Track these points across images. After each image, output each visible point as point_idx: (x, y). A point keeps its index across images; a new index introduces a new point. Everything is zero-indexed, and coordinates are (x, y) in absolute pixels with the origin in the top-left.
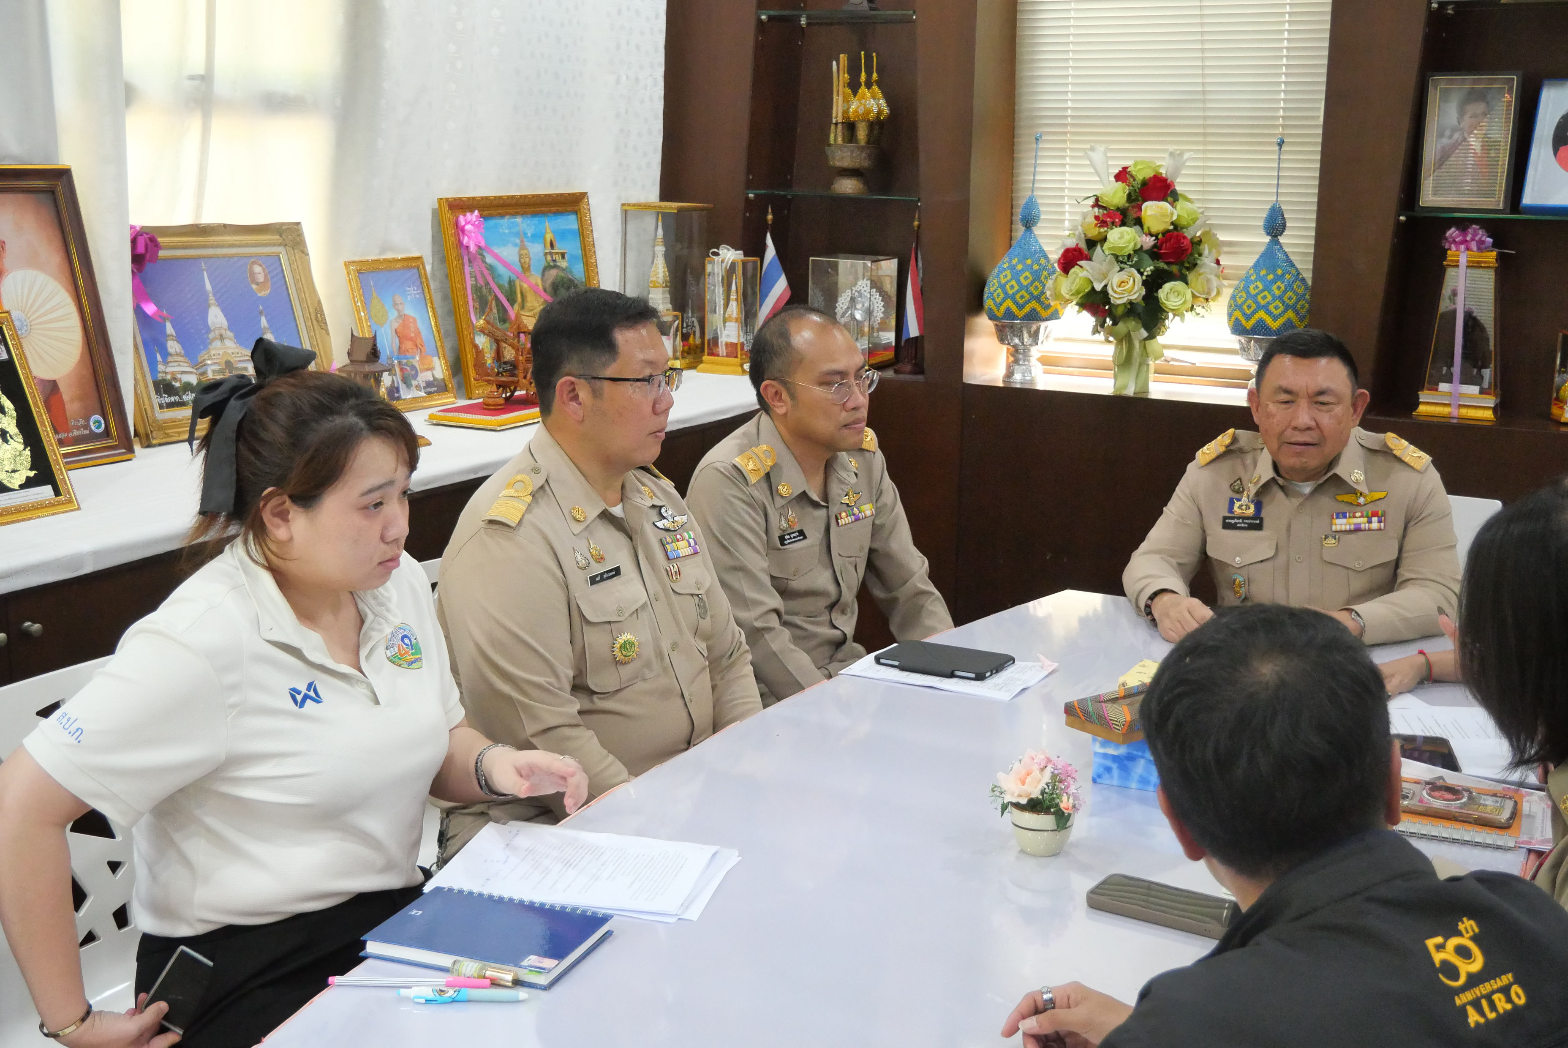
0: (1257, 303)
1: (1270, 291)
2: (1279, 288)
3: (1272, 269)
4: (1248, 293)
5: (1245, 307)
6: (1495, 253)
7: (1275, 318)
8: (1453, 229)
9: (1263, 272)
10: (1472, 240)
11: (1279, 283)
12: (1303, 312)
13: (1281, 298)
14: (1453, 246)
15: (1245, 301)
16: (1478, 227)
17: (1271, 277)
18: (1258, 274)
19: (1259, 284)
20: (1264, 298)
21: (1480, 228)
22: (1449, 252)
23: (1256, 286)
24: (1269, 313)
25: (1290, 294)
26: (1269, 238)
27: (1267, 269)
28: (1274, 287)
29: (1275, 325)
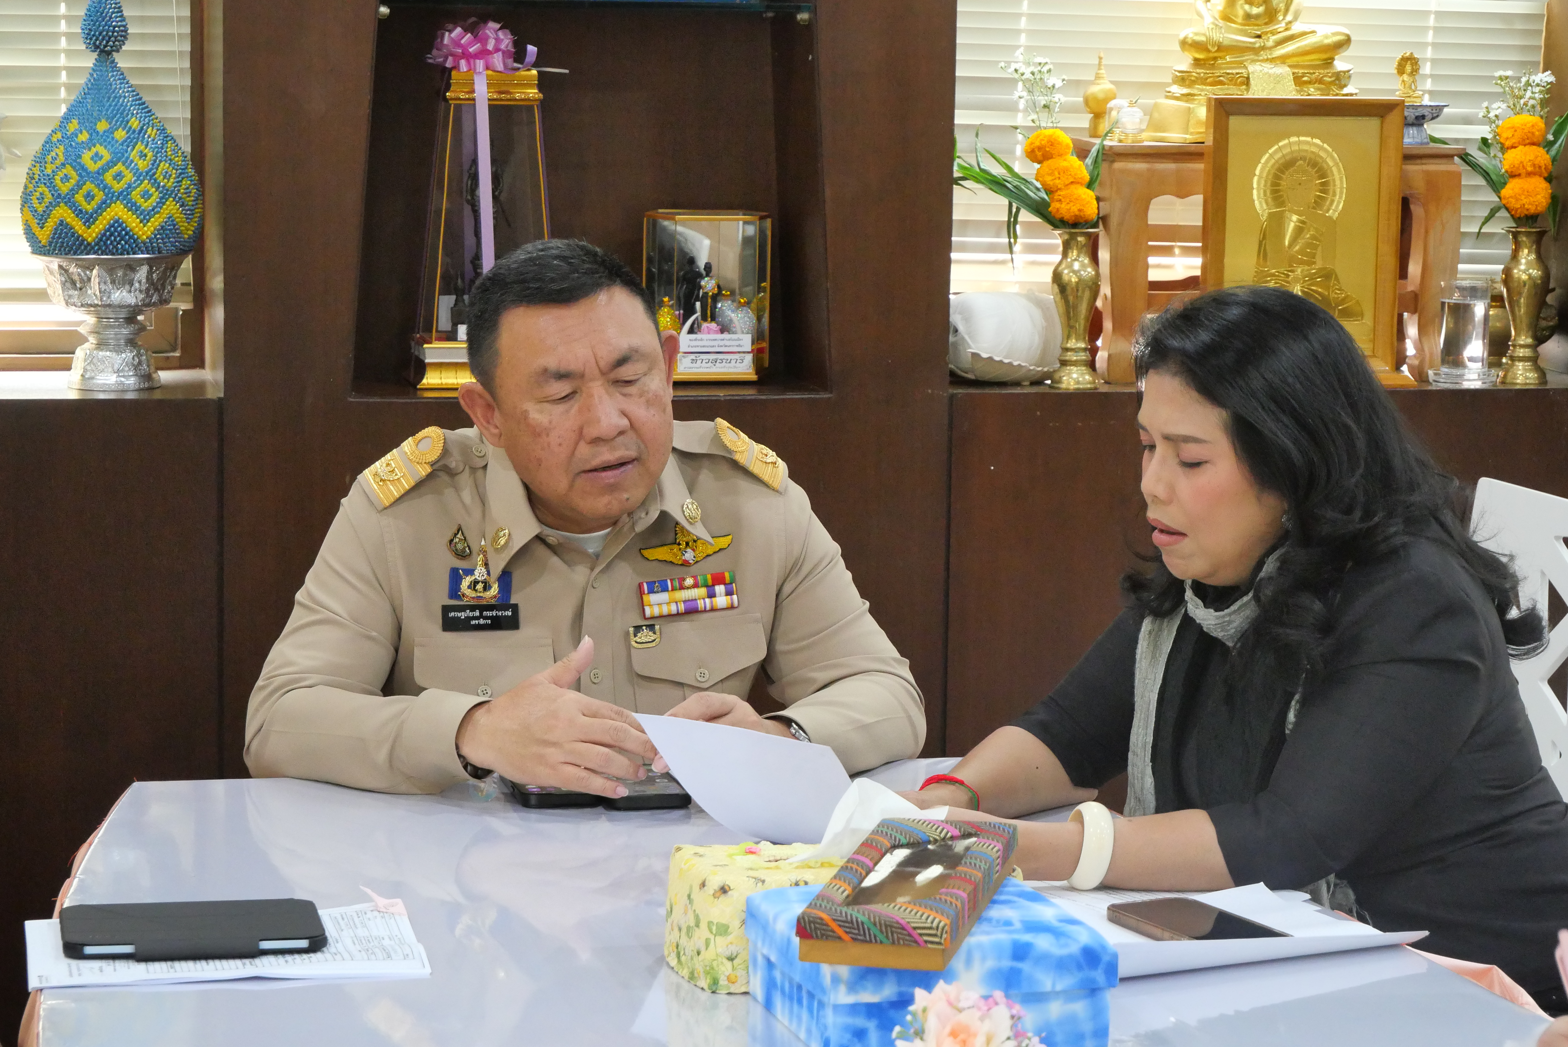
0: (105, 188)
1: (127, 163)
2: (143, 156)
3: (119, 118)
4: (81, 169)
5: (79, 198)
6: (534, 72)
7: (145, 217)
8: (459, 30)
9: (102, 126)
10: (497, 50)
11: (140, 147)
12: (190, 201)
13: (150, 175)
14: (463, 63)
15: (79, 186)
16: (498, 26)
17: (120, 134)
18: (93, 131)
19: (100, 149)
20: (118, 176)
21: (500, 29)
22: (454, 73)
23: (97, 154)
24: (133, 207)
25: (164, 166)
26: (95, 55)
27: (109, 119)
28: (134, 155)
29: (144, 231)
